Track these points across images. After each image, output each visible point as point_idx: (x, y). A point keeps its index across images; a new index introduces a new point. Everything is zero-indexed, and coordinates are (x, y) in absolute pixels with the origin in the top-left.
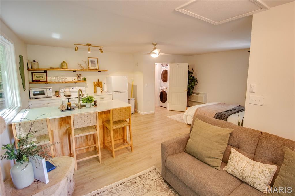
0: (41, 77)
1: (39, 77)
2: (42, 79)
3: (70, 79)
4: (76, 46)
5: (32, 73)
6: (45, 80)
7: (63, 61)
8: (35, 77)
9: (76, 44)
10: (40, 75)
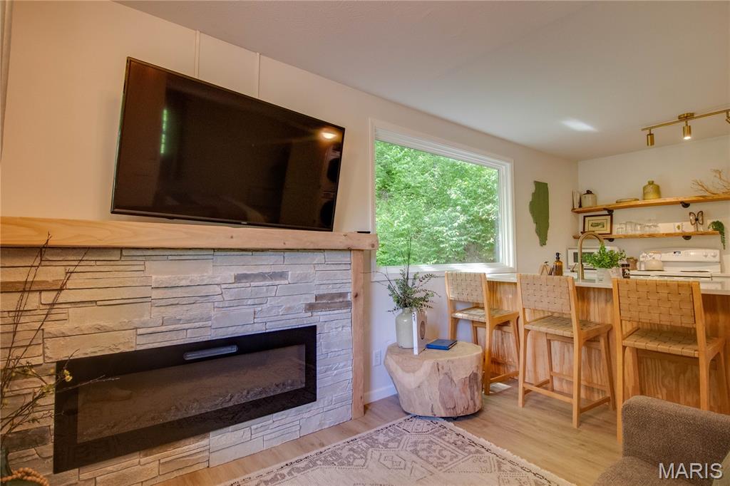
0: (600, 226)
1: (597, 225)
2: (602, 229)
3: (665, 228)
4: (648, 132)
5: (585, 217)
6: (608, 231)
7: (649, 182)
8: (590, 225)
9: (647, 129)
10: (599, 222)
